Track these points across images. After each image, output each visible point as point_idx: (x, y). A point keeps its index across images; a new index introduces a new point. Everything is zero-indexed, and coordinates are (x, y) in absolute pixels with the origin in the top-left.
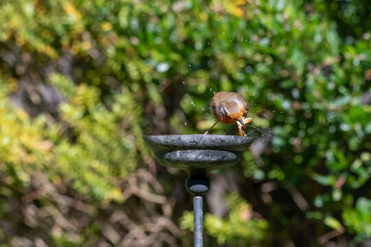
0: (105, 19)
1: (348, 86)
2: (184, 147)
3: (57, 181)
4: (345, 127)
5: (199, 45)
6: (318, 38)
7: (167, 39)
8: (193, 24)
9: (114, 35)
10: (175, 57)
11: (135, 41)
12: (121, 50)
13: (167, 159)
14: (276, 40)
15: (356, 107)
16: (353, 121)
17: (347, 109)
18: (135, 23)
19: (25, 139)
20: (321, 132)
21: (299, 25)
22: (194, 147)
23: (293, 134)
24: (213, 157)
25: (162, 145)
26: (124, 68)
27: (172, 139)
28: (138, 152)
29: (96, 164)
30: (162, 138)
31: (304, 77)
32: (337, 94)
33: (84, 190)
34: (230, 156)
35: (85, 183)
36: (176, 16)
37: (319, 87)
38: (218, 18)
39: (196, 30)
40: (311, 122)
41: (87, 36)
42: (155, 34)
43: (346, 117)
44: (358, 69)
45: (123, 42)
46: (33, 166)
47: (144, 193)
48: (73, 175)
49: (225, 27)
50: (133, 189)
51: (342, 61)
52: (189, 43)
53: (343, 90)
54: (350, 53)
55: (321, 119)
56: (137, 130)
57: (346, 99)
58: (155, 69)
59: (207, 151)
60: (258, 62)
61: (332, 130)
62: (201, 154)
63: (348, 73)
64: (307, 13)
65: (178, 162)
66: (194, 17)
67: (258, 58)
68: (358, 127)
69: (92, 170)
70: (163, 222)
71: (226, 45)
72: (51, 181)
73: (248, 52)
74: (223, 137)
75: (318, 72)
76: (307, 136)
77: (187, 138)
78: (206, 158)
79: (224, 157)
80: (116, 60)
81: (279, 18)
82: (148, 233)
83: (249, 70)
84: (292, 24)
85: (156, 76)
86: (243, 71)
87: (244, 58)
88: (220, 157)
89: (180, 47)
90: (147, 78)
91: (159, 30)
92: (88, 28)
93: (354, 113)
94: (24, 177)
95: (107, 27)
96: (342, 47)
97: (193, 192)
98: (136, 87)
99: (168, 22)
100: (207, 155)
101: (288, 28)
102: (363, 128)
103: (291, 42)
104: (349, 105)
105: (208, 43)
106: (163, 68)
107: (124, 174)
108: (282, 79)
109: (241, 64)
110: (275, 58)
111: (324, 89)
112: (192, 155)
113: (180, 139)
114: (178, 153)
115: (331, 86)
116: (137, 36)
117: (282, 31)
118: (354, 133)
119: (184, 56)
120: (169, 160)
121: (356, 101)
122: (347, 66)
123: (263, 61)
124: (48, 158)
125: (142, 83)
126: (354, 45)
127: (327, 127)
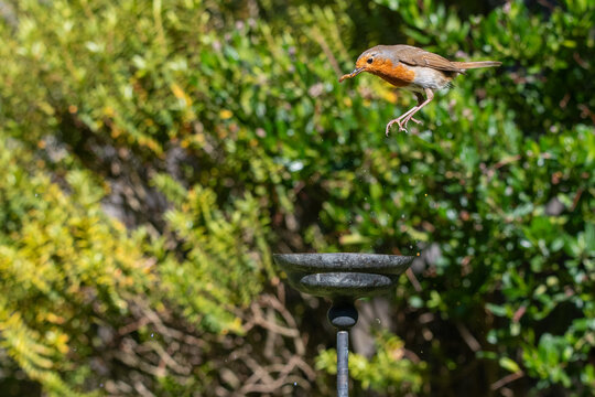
0: (223, 106)
1: (530, 192)
2: (326, 269)
3: (161, 307)
4: (526, 244)
5: (342, 139)
6: (492, 131)
7: (301, 130)
8: (335, 112)
9: (234, 125)
10: (311, 153)
11: (261, 133)
12: (242, 144)
13: (305, 284)
14: (440, 132)
15: (540, 217)
16: (535, 236)
17: (528, 221)
18: (261, 109)
19: (121, 256)
20: (495, 250)
21: (468, 114)
22: (338, 269)
23: (461, 252)
24: (363, 281)
25: (298, 266)
26: (246, 167)
27: (310, 258)
28: (264, 273)
29: (210, 287)
30: (298, 258)
31: (476, 180)
32: (515, 202)
33: (195, 319)
34: (384, 280)
35: (196, 311)
36: (312, 101)
37: (493, 194)
38: (366, 104)
39: (339, 118)
40: (483, 236)
41: (199, 127)
42: (287, 125)
43: (527, 231)
44: (543, 171)
45: (245, 134)
46: (132, 291)
47: (272, 324)
48: (182, 301)
49: (375, 116)
50: (258, 319)
51: (523, 160)
52: (330, 135)
53: (523, 196)
54: (533, 150)
55: (496, 234)
56: (262, 244)
57: (529, 208)
58: (286, 169)
59: (354, 274)
60: (416, 160)
61: (510, 246)
62: (347, 277)
63: (529, 175)
64: (478, 100)
65: (318, 287)
66: (335, 104)
67: (417, 155)
68: (542, 244)
69: (205, 294)
70: (296, 361)
71: (375, 138)
72: (154, 310)
73: (404, 148)
74: (375, 256)
75: (492, 173)
76: (477, 254)
77: (330, 257)
78: (353, 283)
79: (375, 282)
80: (236, 157)
81: (444, 105)
82: (275, 375)
83: (405, 170)
84: (460, 113)
85: (286, 176)
86: (397, 171)
87: (399, 156)
88: (370, 282)
89: (319, 140)
90: (276, 179)
91: (291, 118)
92: (202, 117)
93: (537, 226)
94: (121, 305)
95: (226, 114)
96: (522, 143)
97: (336, 325)
98: (261, 190)
99: (303, 109)
100: (355, 279)
101: (455, 118)
102: (549, 246)
103: (459, 136)
104: (531, 215)
105: (353, 136)
106: (297, 166)
107: (246, 300)
108: (448, 182)
109: (395, 163)
110: (438, 156)
111: (500, 195)
112: (336, 280)
113: (320, 258)
114: (318, 276)
115: (508, 192)
116: (262, 126)
117: (447, 121)
118: (537, 252)
119: (323, 152)
120: (307, 285)
121: (539, 211)
122: (528, 166)
123: (423, 160)
124: (150, 280)
125: (270, 185)
126: (537, 141)
127: (503, 242)
